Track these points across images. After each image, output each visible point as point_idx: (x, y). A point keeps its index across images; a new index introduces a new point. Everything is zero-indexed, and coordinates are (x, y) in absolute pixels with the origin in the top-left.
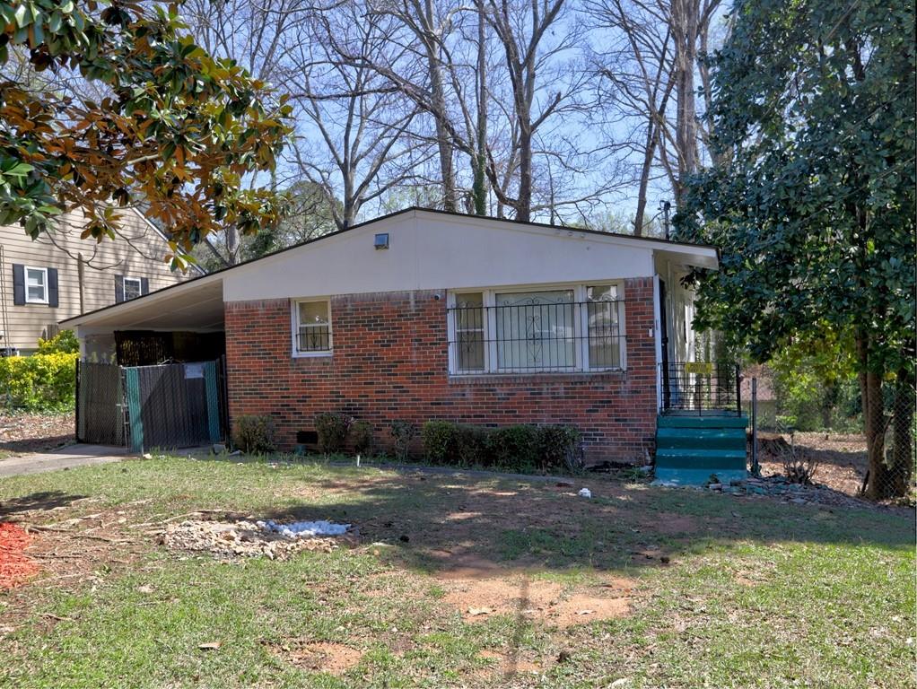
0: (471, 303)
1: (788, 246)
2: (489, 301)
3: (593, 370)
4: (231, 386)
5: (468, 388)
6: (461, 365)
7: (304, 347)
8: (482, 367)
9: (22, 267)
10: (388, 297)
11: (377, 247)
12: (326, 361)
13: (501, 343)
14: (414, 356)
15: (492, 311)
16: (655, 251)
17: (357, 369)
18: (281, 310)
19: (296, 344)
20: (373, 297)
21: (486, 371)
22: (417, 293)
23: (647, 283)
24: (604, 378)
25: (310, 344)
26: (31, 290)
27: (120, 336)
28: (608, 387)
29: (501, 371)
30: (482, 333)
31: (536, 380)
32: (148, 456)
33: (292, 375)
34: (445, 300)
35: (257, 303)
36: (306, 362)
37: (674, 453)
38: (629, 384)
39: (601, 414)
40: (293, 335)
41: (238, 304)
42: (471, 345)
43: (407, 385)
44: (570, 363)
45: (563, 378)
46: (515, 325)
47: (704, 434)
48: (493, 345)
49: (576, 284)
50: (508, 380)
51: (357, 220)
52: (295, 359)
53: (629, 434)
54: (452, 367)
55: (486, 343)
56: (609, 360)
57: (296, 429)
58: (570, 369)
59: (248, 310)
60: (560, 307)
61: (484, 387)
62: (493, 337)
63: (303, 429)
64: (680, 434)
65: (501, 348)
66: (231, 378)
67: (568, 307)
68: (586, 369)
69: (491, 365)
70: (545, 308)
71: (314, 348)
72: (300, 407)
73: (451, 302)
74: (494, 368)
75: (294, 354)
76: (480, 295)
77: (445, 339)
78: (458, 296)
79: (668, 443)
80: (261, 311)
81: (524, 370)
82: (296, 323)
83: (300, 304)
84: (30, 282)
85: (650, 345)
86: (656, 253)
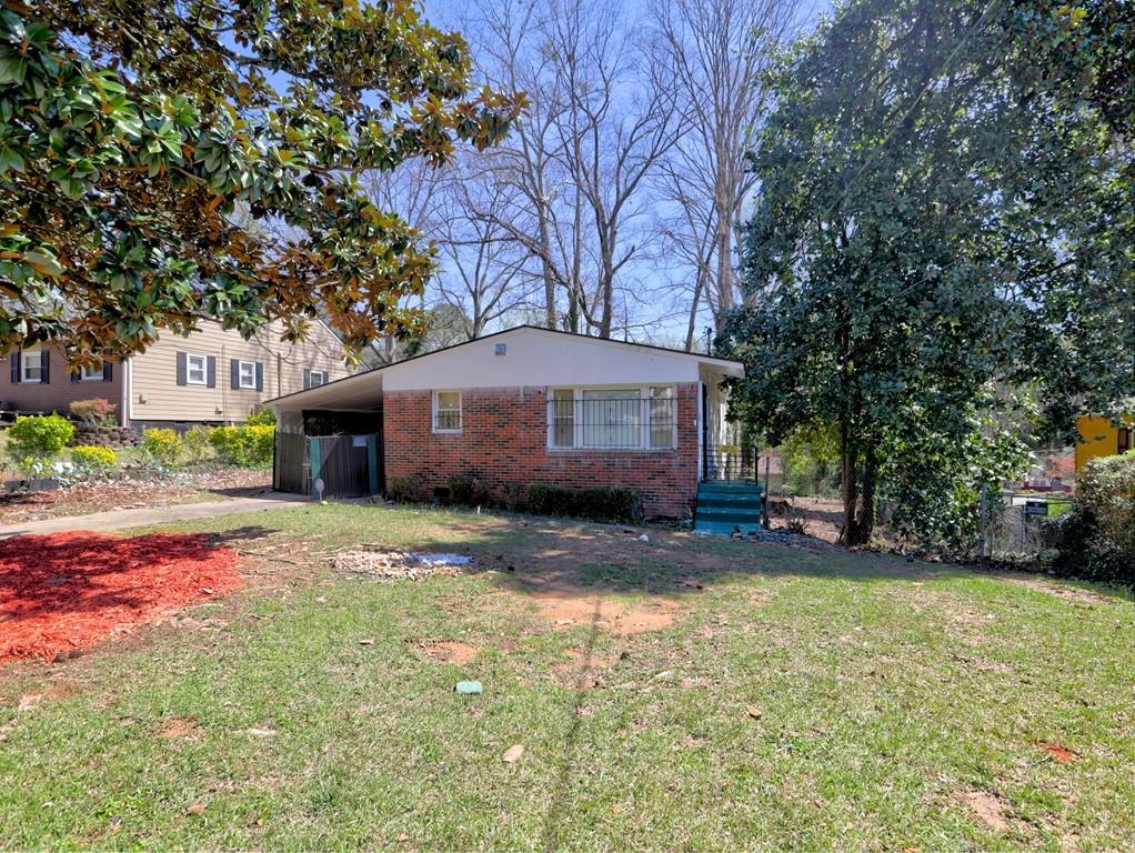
0: (565, 397)
1: (795, 363)
2: (578, 395)
3: (654, 448)
4: (386, 453)
5: (561, 460)
6: (556, 442)
7: (441, 426)
8: (572, 444)
9: (238, 361)
10: (504, 391)
11: (497, 354)
12: (457, 436)
13: (586, 427)
14: (522, 435)
15: (580, 404)
16: (701, 364)
17: (480, 443)
18: (424, 399)
19: (435, 423)
20: (493, 390)
21: (575, 446)
22: (526, 388)
23: (693, 387)
24: (661, 455)
25: (446, 423)
26: (244, 378)
27: (306, 414)
28: (663, 461)
29: (586, 447)
30: (572, 419)
31: (611, 456)
32: (325, 502)
33: (432, 446)
34: (546, 394)
35: (407, 392)
36: (442, 437)
37: (709, 510)
38: (678, 460)
39: (658, 481)
40: (433, 417)
41: (393, 393)
42: (564, 427)
43: (516, 456)
44: (636, 443)
45: (630, 454)
46: (596, 415)
47: (730, 497)
48: (580, 428)
49: (641, 385)
50: (590, 454)
51: (483, 334)
52: (434, 435)
53: (677, 496)
54: (550, 444)
55: (575, 427)
56: (664, 441)
57: (433, 486)
58: (636, 448)
59: (401, 398)
60: (630, 402)
61: (573, 459)
62: (580, 423)
63: (441, 486)
64: (713, 497)
65: (586, 431)
66: (386, 447)
67: (636, 402)
68: (648, 447)
69: (578, 442)
70: (619, 402)
71: (449, 426)
72: (437, 470)
73: (550, 396)
74: (580, 445)
75: (434, 431)
76: (572, 391)
77: (544, 423)
78: (555, 391)
79: (705, 503)
80: (410, 398)
81: (603, 448)
82: (436, 409)
83: (440, 395)
84: (242, 373)
85: (694, 431)
86: (701, 365)
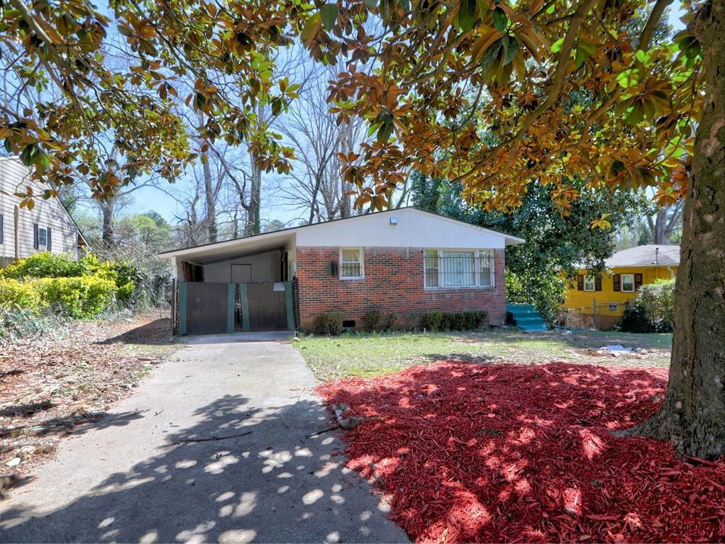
2: (441, 254)
3: (483, 287)
5: (433, 295)
6: (429, 284)
7: (345, 274)
8: (438, 285)
10: (396, 249)
11: (392, 224)
12: (362, 282)
13: (446, 274)
14: (408, 280)
15: (442, 260)
17: (378, 286)
18: (332, 254)
19: (341, 272)
20: (387, 249)
21: (440, 287)
22: (410, 248)
23: (503, 251)
25: (349, 272)
28: (489, 294)
29: (446, 287)
30: (438, 269)
31: (462, 291)
33: (340, 289)
34: (422, 253)
36: (350, 282)
40: (340, 267)
41: (306, 248)
43: (405, 294)
44: (474, 284)
46: (452, 266)
49: (474, 249)
52: (342, 281)
54: (426, 285)
55: (440, 274)
57: (342, 319)
59: (313, 252)
60: (470, 259)
62: (443, 271)
63: (347, 319)
65: (446, 277)
66: (300, 292)
67: (473, 259)
68: (480, 287)
69: (442, 284)
71: (351, 275)
72: (345, 307)
73: (425, 254)
74: (443, 286)
75: (341, 278)
76: (437, 251)
77: (422, 272)
78: (428, 251)
80: (321, 253)
81: (456, 287)
82: (341, 261)
83: (343, 250)
85: (504, 276)
